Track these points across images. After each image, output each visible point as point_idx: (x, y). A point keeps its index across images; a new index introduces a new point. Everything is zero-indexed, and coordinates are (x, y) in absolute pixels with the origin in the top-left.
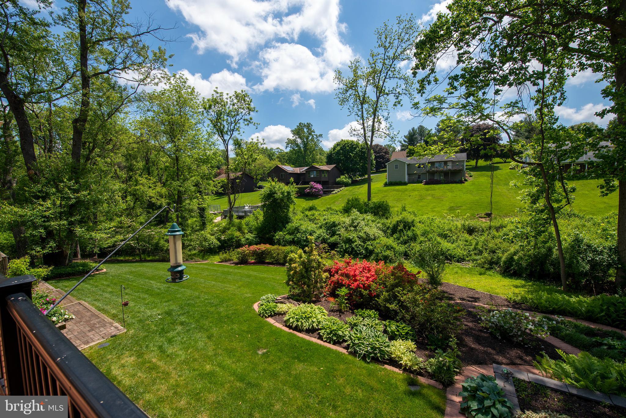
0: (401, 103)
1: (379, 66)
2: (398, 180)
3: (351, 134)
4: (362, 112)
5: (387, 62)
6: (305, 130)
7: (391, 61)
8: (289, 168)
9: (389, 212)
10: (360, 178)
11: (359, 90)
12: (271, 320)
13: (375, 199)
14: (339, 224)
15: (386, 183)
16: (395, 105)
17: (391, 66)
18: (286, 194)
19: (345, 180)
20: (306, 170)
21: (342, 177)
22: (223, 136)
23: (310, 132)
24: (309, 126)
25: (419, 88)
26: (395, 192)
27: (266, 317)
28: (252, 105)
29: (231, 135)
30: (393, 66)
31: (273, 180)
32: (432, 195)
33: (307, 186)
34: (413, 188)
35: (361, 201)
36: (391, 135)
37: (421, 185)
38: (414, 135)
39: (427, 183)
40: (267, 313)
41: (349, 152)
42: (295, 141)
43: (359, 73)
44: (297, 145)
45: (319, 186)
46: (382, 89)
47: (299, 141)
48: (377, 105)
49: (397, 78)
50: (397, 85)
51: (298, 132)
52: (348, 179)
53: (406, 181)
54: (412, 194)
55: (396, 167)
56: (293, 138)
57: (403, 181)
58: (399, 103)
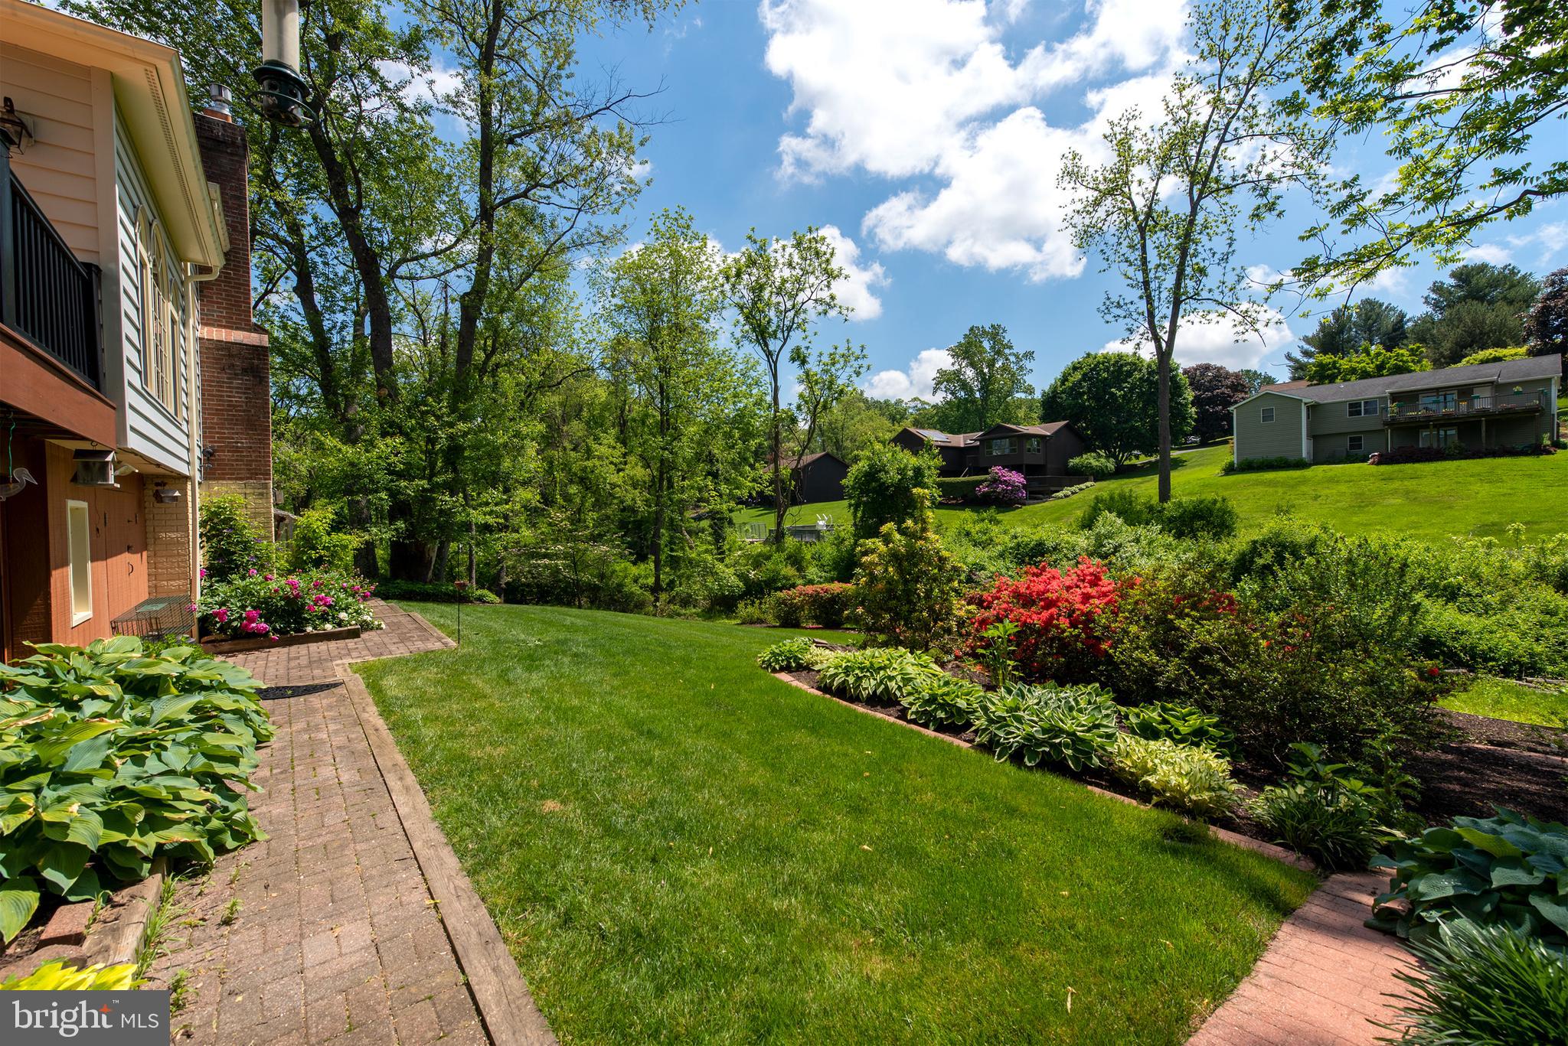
0: (1279, 208)
1: (1201, 111)
2: (1273, 456)
3: (1108, 317)
4: (1144, 251)
5: (1227, 95)
6: (986, 345)
8: (934, 435)
10: (1143, 459)
11: (1136, 192)
12: (784, 677)
13: (1185, 498)
14: (1055, 549)
15: (1231, 465)
16: (1256, 216)
18: (910, 473)
19: (1094, 463)
20: (981, 439)
21: (1086, 454)
22: (766, 345)
23: (1000, 348)
24: (995, 334)
26: (1259, 489)
27: (774, 671)
28: (834, 265)
29: (785, 340)
30: (1248, 101)
32: (1407, 492)
33: (983, 477)
34: (1330, 474)
35: (1139, 502)
37: (1366, 467)
38: (1341, 331)
39: (1384, 460)
40: (777, 661)
41: (1106, 384)
42: (957, 373)
43: (1137, 146)
44: (964, 385)
45: (1017, 478)
46: (1207, 176)
47: (969, 373)
48: (1191, 224)
49: (1262, 134)
50: (1264, 157)
51: (966, 352)
52: (1103, 460)
53: (1304, 455)
54: (1327, 491)
55: (1268, 415)
56: (952, 369)
57: (1292, 458)
58: (1271, 207)
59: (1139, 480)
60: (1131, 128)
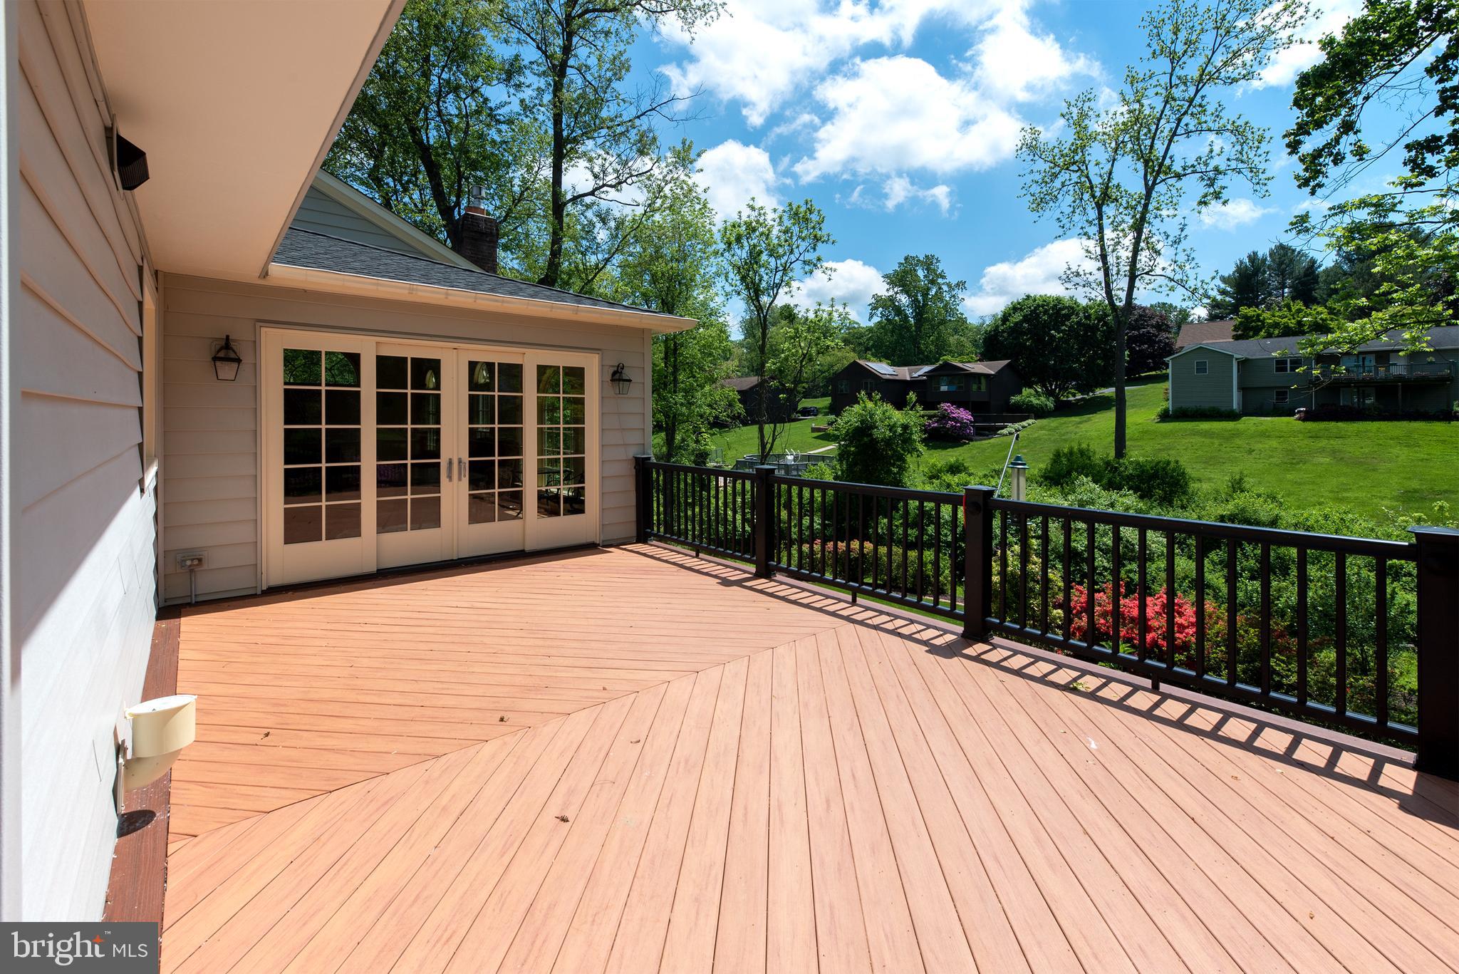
0: (1225, 195)
1: (1153, 103)
4: (1101, 227)
5: (1177, 92)
6: (921, 273)
7: (1192, 90)
8: (883, 368)
9: (1185, 493)
10: (1079, 396)
11: (1093, 171)
13: (1137, 454)
15: (1166, 412)
16: (1203, 202)
17: (1191, 101)
18: (899, 430)
19: (1035, 401)
20: (928, 374)
21: (1026, 391)
22: (758, 301)
23: (934, 276)
24: (929, 263)
25: (1302, 174)
26: (1196, 439)
28: (824, 230)
29: (775, 297)
30: (1198, 100)
31: (870, 398)
32: (1334, 452)
33: (932, 413)
34: (1261, 428)
35: (1097, 459)
36: (1191, 283)
37: (1291, 421)
38: (1256, 273)
39: (1307, 417)
41: (1046, 326)
42: (892, 299)
43: (1093, 128)
44: (898, 311)
45: (965, 415)
46: (1161, 165)
47: (904, 299)
48: (1146, 206)
49: (1209, 130)
50: (1211, 151)
51: (900, 280)
52: (1043, 399)
53: (1235, 406)
54: (1261, 446)
55: (1201, 368)
56: (887, 294)
57: (1223, 408)
58: (1217, 196)
59: (1076, 419)
60: (1086, 109)
